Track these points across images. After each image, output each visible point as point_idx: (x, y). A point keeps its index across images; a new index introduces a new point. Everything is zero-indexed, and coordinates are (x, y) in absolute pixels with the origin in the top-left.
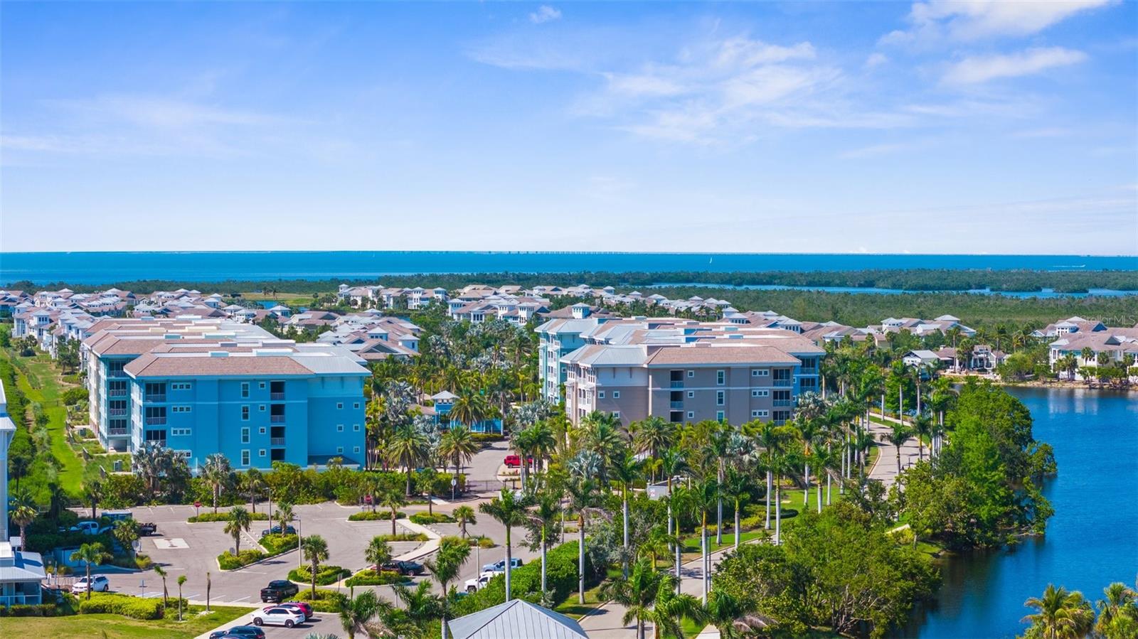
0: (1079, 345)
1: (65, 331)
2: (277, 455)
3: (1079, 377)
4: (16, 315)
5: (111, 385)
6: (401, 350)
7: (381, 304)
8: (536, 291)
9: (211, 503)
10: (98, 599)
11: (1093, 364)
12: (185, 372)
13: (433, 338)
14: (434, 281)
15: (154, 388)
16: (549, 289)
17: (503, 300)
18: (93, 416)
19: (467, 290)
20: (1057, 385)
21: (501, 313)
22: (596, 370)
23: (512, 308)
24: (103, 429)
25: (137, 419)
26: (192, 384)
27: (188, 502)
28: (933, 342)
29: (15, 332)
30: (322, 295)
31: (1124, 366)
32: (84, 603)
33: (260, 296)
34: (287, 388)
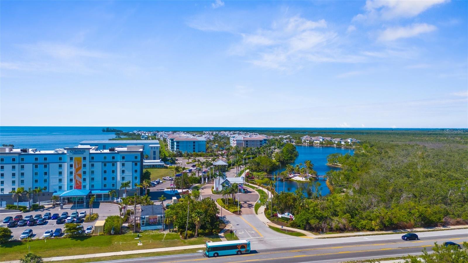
0: (307, 139)
1: (164, 137)
2: (194, 151)
3: (306, 144)
4: (157, 135)
5: (172, 143)
6: (211, 139)
7: (209, 134)
8: (231, 132)
9: (185, 157)
10: (171, 167)
11: (308, 142)
12: (182, 140)
13: (216, 138)
14: (217, 131)
15: (178, 142)
16: (233, 132)
17: (226, 133)
18: (169, 147)
19: (222, 132)
20: (303, 145)
21: (226, 135)
22: (236, 140)
23: (227, 134)
24: (170, 149)
25: (175, 147)
26: (183, 142)
27: (182, 157)
28: (286, 139)
29: (157, 137)
30: (201, 133)
31: (313, 142)
32: (169, 167)
33: (192, 133)
34: (195, 142)
